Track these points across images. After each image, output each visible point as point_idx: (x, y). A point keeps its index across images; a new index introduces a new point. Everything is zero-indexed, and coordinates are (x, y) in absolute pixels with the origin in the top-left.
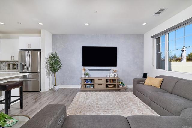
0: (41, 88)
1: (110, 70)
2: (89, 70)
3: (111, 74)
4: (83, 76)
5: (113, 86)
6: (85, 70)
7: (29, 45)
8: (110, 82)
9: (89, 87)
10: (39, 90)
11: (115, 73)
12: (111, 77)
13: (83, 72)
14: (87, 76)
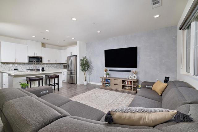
0: (77, 82)
1: (130, 71)
2: (110, 70)
3: (130, 76)
4: (105, 76)
5: (129, 88)
6: (106, 71)
7: (71, 53)
8: (128, 84)
9: (108, 86)
10: (76, 83)
11: (134, 75)
12: (130, 78)
13: (105, 73)
14: (108, 76)
